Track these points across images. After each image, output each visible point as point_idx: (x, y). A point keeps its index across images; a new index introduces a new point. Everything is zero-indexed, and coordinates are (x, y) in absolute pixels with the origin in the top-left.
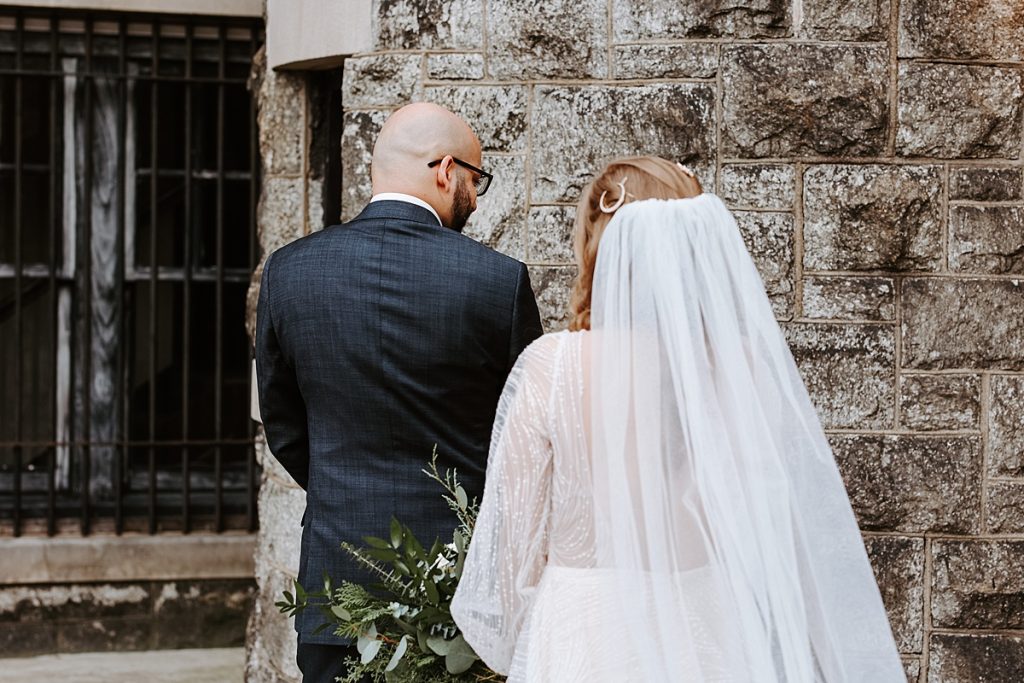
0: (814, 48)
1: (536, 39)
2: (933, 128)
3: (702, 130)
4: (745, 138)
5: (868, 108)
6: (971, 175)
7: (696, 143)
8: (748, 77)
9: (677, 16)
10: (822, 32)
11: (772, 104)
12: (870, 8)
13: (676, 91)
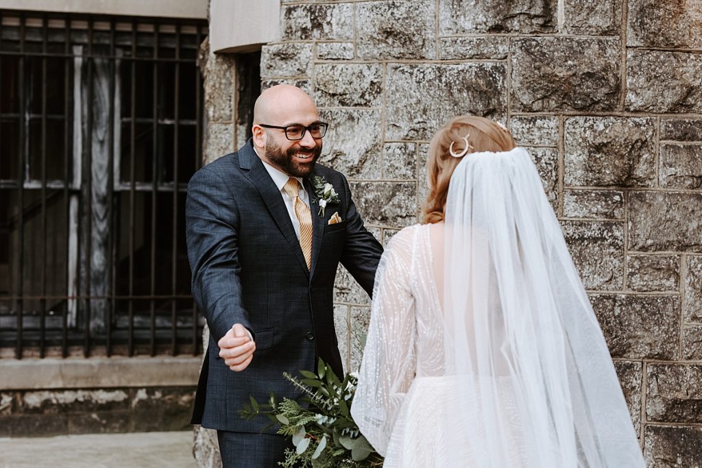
0: (572, 40)
1: (389, 33)
2: (649, 94)
3: (498, 93)
4: (526, 99)
5: (607, 80)
6: (674, 124)
7: (494, 102)
8: (528, 59)
9: (481, 18)
10: (577, 28)
11: (544, 77)
12: (610, 14)
13: (481, 68)
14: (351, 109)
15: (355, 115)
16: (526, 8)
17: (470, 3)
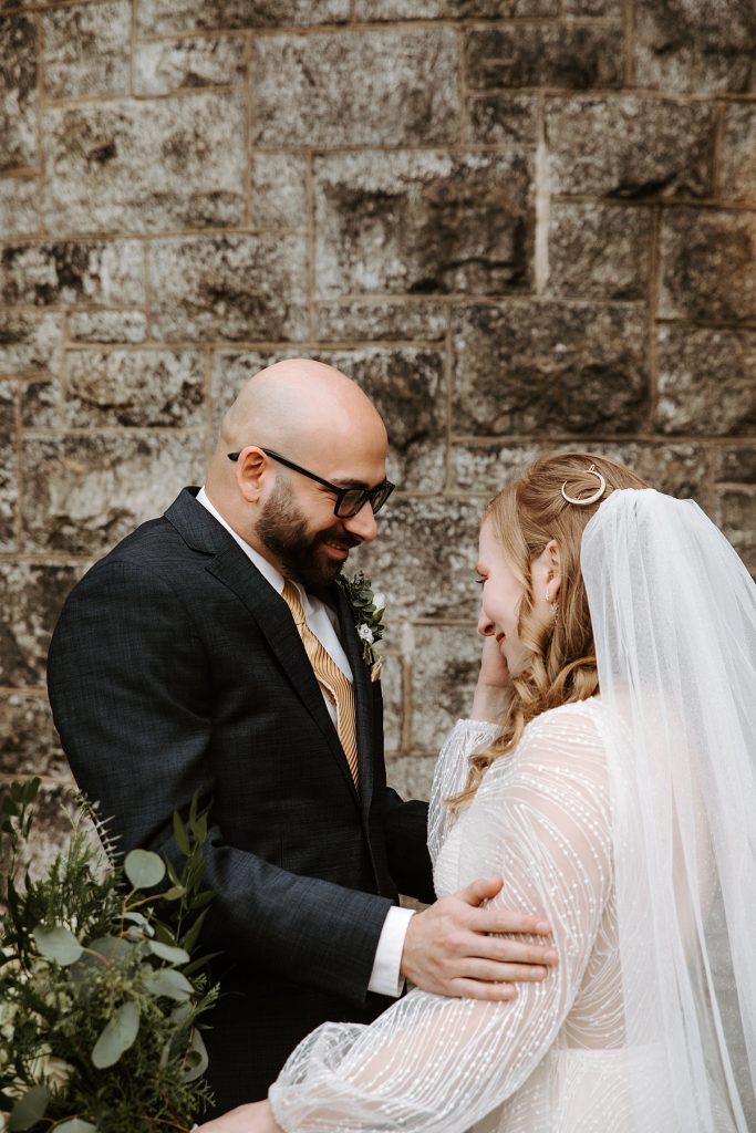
0: (561, 308)
1: (218, 294)
2: (698, 403)
3: (430, 403)
4: (482, 413)
5: (627, 378)
6: (740, 455)
7: (425, 418)
8: (486, 341)
9: (396, 267)
10: (571, 288)
11: (518, 372)
12: (629, 261)
13: (397, 357)
14: (142, 433)
15: (152, 443)
16: (481, 249)
17: (374, 239)
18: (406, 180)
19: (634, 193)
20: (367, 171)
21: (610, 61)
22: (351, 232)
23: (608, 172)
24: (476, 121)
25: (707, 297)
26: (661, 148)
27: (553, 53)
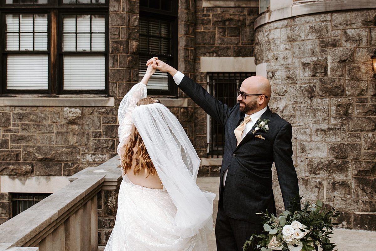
0: (332, 78)
1: (288, 78)
2: (352, 91)
3: (314, 92)
4: (321, 93)
5: (341, 88)
6: (359, 99)
7: (313, 94)
8: (321, 83)
9: (310, 73)
10: (333, 75)
11: (325, 88)
12: (341, 71)
13: (310, 86)
14: (281, 96)
15: (282, 98)
16: (320, 71)
17: (307, 70)
18: (311, 61)
19: (341, 61)
20: (306, 60)
21: (338, 43)
22: (304, 69)
23: (338, 59)
24: (320, 52)
25: (353, 76)
26: (345, 55)
27: (330, 43)
